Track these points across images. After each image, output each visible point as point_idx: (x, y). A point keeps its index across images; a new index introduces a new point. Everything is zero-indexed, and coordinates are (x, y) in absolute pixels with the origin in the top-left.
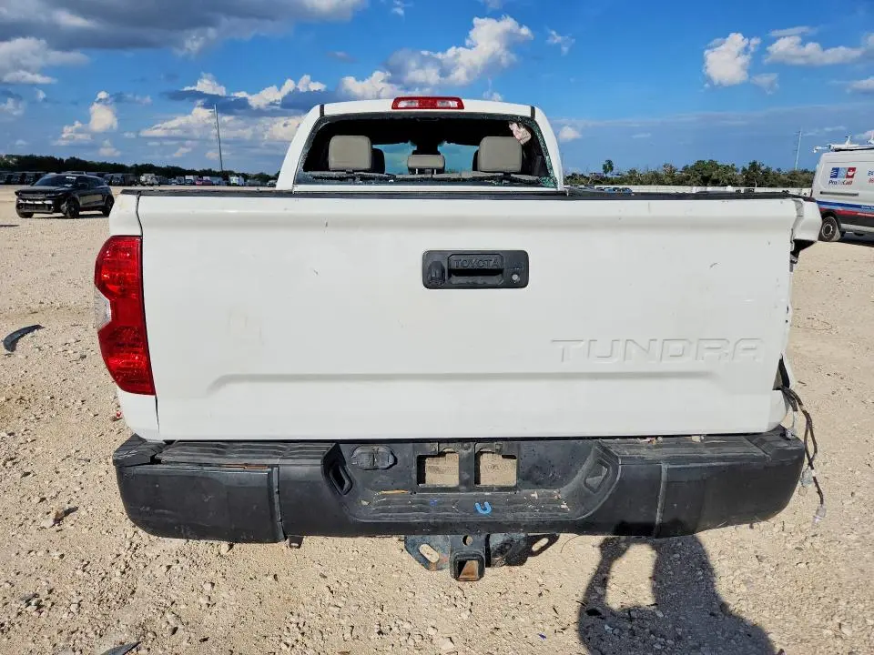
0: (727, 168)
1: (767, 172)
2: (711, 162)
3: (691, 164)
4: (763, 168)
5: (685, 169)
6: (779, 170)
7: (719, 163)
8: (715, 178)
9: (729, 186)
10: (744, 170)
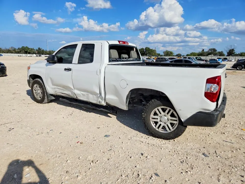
0: (31, 49)
1: (43, 51)
2: (26, 47)
3: (21, 47)
4: (42, 50)
5: (19, 48)
6: (46, 50)
7: (29, 48)
8: (29, 52)
9: (34, 54)
10: (37, 50)
